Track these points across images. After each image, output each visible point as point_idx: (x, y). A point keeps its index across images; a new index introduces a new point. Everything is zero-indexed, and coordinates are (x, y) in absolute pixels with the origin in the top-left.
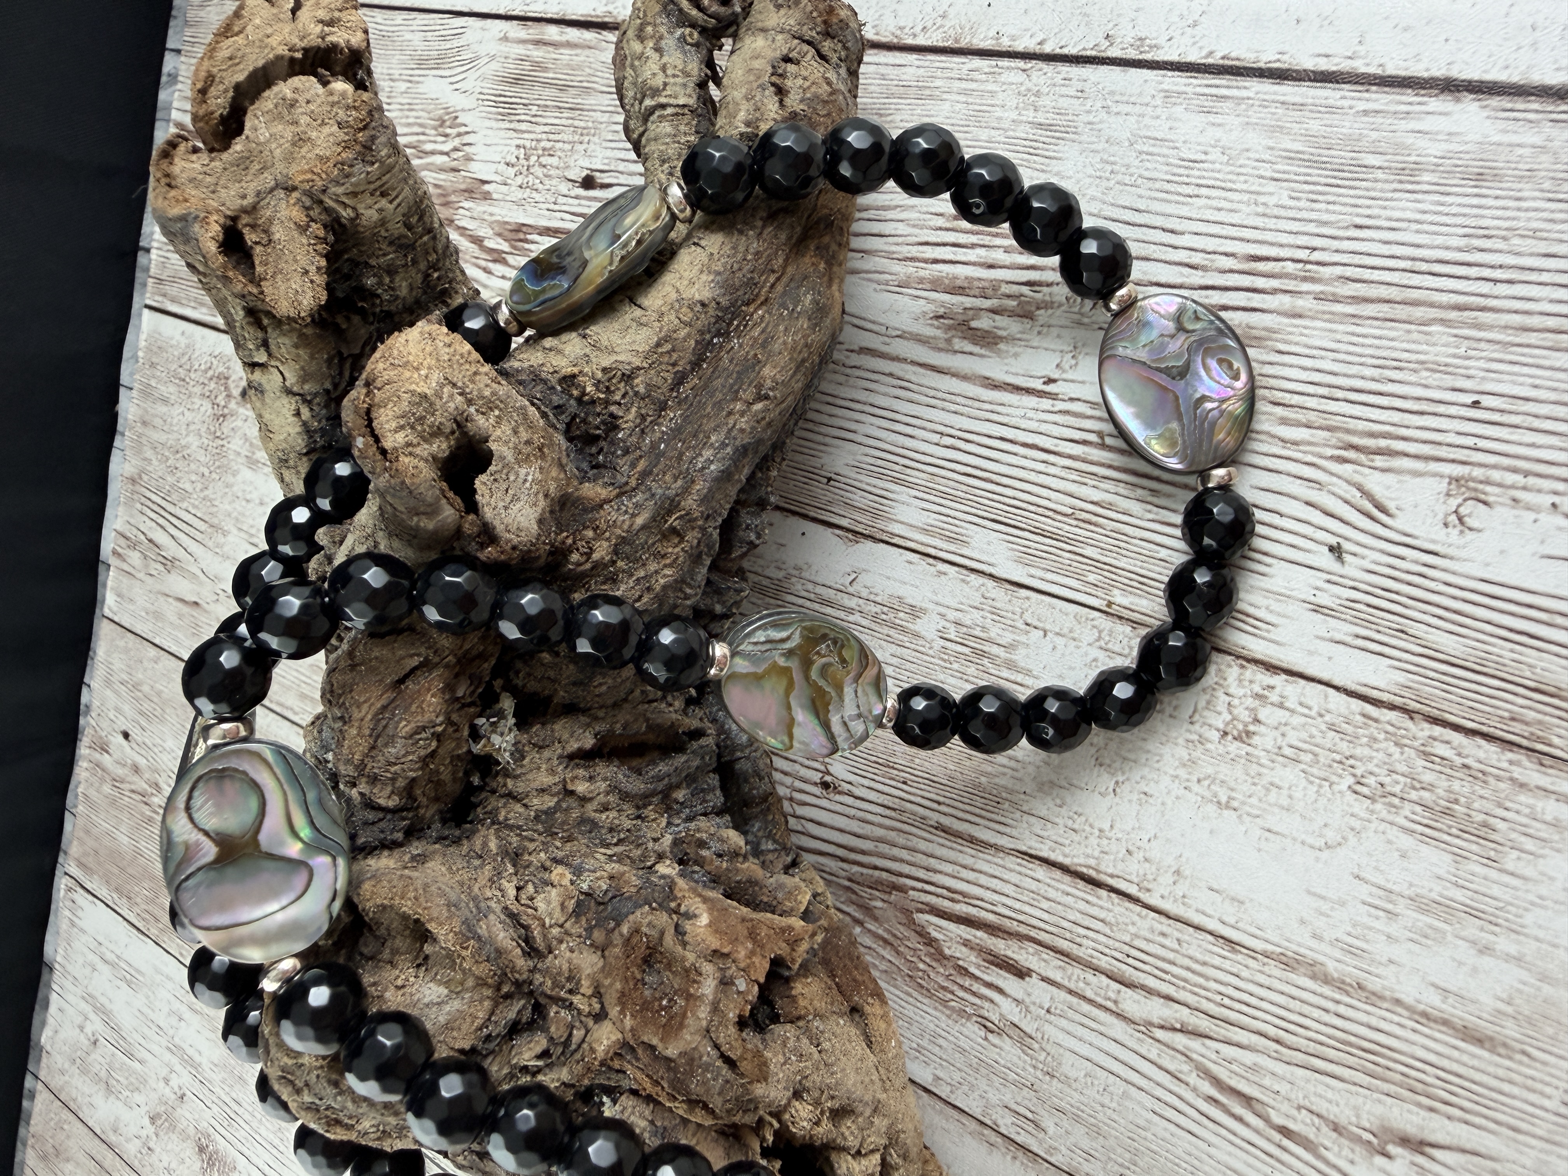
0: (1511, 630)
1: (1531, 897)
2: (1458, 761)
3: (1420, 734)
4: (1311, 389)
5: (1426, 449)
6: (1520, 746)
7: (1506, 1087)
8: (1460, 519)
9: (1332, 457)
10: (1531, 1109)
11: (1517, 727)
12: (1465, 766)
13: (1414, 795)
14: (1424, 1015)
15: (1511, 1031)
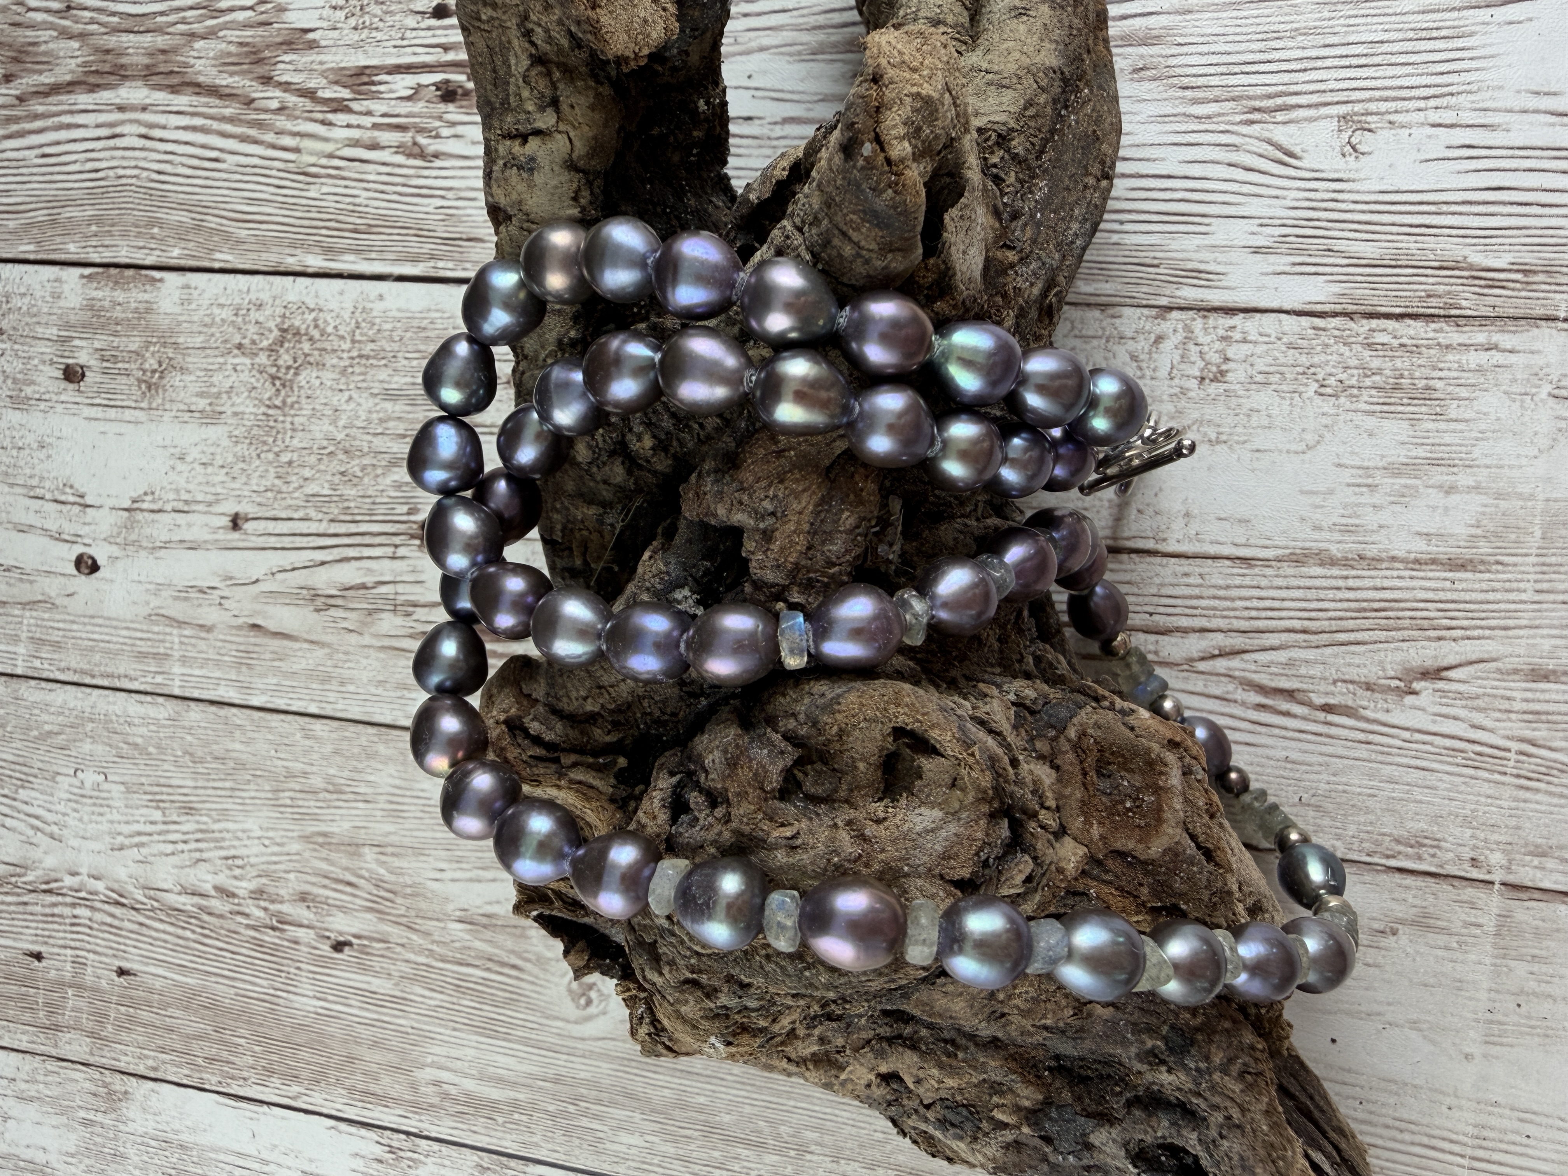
0: (1411, 226)
1: (1475, 434)
2: (1395, 343)
3: (1361, 330)
4: (1212, 70)
5: (1315, 99)
6: (1439, 316)
7: (1491, 596)
8: (1354, 148)
9: (1241, 122)
10: (1513, 607)
11: (1434, 302)
12: (1402, 345)
13: (1368, 382)
14: (1417, 561)
15: (1484, 549)
